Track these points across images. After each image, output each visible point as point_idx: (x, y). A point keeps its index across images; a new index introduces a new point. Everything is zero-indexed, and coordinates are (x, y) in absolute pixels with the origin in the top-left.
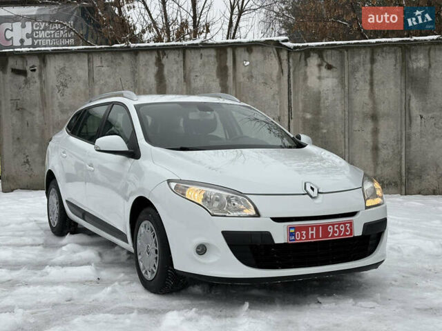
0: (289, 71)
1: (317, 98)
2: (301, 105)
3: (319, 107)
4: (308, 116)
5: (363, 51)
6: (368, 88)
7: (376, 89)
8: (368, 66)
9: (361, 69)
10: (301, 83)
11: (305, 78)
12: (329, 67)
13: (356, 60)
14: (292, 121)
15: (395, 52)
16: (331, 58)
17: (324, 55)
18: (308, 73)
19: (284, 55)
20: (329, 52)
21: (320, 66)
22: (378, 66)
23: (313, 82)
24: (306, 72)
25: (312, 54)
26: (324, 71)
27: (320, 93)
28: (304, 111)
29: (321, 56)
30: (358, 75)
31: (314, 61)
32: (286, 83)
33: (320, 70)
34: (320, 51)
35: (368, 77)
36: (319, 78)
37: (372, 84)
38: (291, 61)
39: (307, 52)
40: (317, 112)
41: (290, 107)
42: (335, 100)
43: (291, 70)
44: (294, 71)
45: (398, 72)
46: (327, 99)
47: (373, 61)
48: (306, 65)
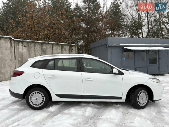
0: (14, 46)
1: (22, 54)
2: (17, 56)
3: (22, 57)
4: (20, 59)
5: (33, 43)
6: (34, 52)
7: (36, 53)
8: (34, 47)
9: (33, 48)
10: (17, 50)
11: (18, 49)
12: (25, 46)
13: (31, 45)
14: (16, 61)
15: (40, 44)
16: (25, 44)
17: (23, 43)
18: (19, 47)
19: (13, 42)
20: (25, 43)
21: (22, 46)
22: (36, 47)
23: (20, 50)
24: (18, 47)
25: (20, 42)
26: (24, 48)
27: (22, 53)
28: (18, 58)
29: (22, 43)
30: (32, 49)
31: (21, 44)
32: (14, 50)
33: (22, 47)
34: (22, 42)
35: (34, 50)
36: (22, 49)
37: (35, 51)
38: (15, 44)
39: (19, 42)
40: (22, 58)
41: (15, 57)
42: (26, 55)
43: (15, 46)
44: (16, 47)
45: (40, 49)
46: (24, 55)
47: (35, 46)
48: (18, 45)
